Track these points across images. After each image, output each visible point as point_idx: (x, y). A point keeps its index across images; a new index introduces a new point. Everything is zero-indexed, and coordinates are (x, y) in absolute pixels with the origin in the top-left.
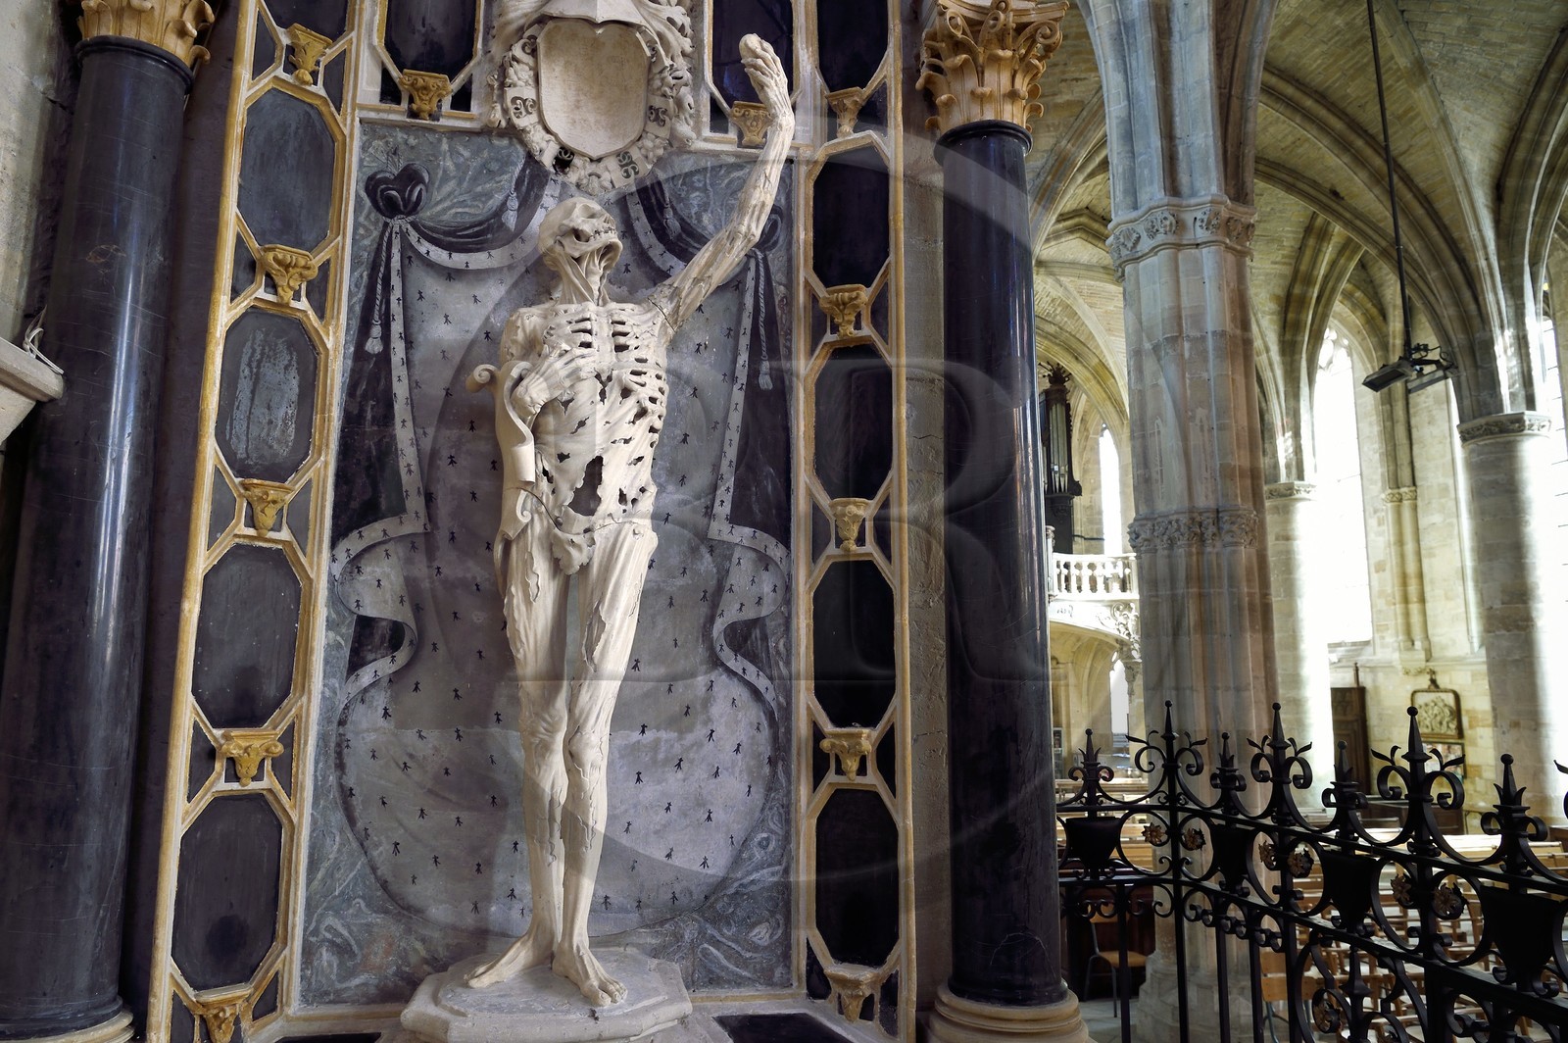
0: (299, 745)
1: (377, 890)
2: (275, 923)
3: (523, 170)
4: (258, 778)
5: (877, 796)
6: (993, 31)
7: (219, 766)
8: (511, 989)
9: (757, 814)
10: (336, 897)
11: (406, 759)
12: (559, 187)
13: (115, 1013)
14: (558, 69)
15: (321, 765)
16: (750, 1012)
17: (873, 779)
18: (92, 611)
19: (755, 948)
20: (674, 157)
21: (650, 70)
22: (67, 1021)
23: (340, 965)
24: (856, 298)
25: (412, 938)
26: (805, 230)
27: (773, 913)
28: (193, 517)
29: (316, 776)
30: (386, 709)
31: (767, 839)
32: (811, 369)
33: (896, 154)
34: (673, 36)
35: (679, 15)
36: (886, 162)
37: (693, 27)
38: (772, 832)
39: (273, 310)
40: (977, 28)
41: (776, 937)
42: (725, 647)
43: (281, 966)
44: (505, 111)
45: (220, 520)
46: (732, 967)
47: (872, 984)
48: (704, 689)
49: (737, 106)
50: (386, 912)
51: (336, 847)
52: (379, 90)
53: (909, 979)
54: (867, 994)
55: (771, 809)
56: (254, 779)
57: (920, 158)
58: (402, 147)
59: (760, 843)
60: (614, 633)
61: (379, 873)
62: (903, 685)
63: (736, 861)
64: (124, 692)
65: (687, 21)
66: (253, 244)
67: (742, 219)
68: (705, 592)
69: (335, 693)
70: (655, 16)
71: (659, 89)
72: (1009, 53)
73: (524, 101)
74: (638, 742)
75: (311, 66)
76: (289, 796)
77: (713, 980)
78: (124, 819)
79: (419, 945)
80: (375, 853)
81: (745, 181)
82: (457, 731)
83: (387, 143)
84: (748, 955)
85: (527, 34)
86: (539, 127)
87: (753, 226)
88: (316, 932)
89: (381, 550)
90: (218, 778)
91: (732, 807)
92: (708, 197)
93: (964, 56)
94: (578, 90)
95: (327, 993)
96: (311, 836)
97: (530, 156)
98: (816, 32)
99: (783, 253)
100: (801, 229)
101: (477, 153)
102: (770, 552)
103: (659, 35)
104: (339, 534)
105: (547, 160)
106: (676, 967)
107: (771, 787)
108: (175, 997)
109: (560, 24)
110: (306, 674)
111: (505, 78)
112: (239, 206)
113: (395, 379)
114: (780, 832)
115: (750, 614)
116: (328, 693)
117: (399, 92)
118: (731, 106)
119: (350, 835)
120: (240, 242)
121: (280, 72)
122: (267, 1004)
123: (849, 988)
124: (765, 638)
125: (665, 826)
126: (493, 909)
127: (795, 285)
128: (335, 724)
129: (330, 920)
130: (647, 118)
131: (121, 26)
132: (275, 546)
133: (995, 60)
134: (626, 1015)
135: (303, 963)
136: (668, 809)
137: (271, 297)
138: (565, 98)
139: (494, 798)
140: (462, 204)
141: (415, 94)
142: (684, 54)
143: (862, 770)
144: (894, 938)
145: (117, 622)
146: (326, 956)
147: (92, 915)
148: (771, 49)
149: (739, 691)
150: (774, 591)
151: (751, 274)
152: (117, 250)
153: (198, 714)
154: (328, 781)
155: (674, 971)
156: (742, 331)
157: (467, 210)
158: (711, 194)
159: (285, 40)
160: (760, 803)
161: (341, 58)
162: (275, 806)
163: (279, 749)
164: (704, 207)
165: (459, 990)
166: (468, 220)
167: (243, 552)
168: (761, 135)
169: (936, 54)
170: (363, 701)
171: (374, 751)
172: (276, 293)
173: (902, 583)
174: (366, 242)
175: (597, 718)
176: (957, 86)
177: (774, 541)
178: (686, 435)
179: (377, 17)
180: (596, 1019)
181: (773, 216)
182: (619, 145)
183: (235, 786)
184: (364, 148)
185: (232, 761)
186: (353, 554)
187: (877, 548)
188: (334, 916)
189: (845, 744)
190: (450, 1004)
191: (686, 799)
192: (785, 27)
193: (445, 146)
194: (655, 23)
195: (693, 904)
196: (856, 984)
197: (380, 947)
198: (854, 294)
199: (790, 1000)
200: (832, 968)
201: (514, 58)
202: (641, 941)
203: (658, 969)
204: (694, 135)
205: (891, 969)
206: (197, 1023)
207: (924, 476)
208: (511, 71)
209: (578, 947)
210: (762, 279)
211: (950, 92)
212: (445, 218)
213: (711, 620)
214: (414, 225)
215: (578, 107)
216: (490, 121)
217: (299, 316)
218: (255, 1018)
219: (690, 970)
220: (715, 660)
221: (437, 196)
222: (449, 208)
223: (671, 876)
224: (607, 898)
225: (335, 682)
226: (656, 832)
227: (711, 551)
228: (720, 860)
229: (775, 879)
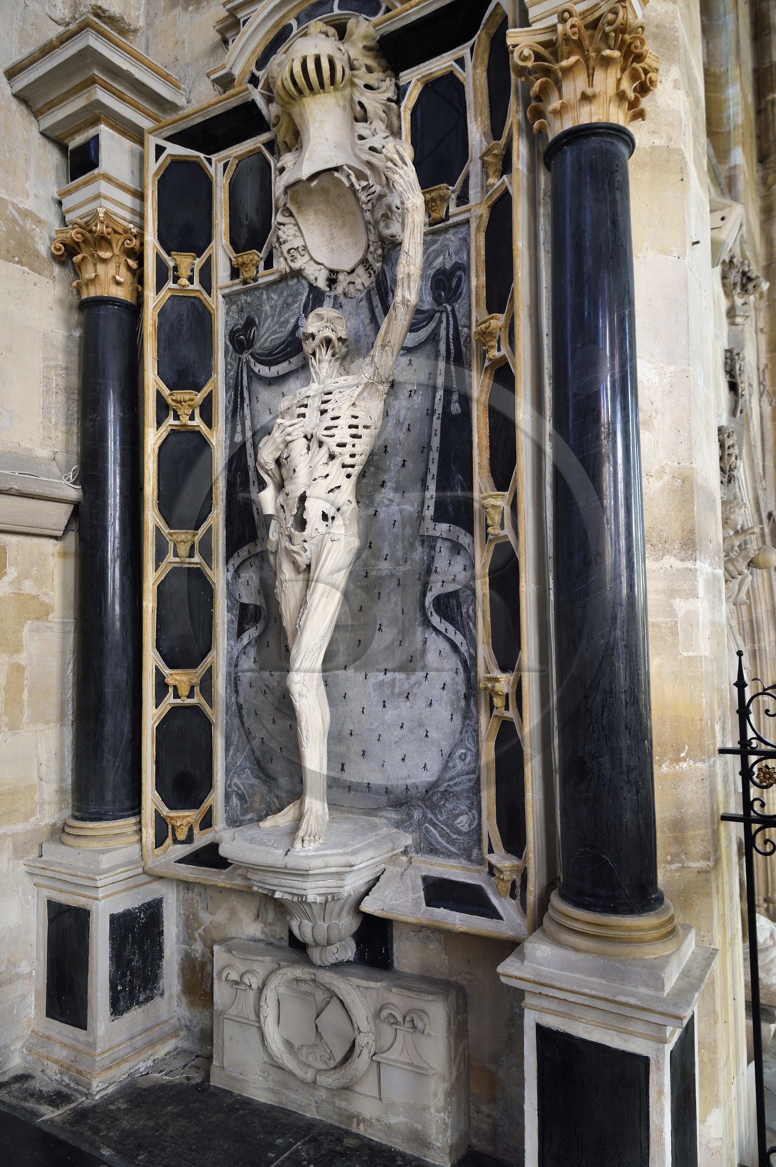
0: (215, 680)
1: (256, 765)
2: (211, 778)
3: (308, 296)
4: (191, 695)
5: (514, 727)
7: (170, 690)
9: (458, 735)
10: (238, 767)
11: (265, 688)
12: (332, 299)
14: (311, 218)
15: (228, 690)
16: (445, 877)
17: (512, 712)
19: (459, 832)
23: (241, 805)
25: (272, 796)
27: (469, 809)
30: (254, 658)
31: (465, 754)
38: (468, 749)
39: (183, 429)
41: (473, 827)
42: (434, 613)
43: (213, 803)
44: (286, 261)
45: (160, 555)
46: (445, 843)
48: (421, 644)
50: (259, 778)
51: (236, 738)
52: (229, 273)
54: (512, 879)
55: (467, 732)
56: (188, 697)
58: (245, 305)
59: (460, 756)
61: (256, 754)
63: (445, 768)
68: (420, 574)
69: (232, 648)
73: (297, 249)
74: (383, 680)
75: (187, 273)
76: (211, 707)
77: (433, 851)
78: (128, 716)
79: (275, 800)
80: (254, 743)
83: (237, 305)
84: (455, 836)
86: (312, 263)
88: (230, 786)
89: (247, 563)
90: (170, 697)
91: (443, 729)
95: (236, 821)
97: (311, 285)
101: (280, 295)
102: (461, 541)
104: (229, 556)
105: (322, 284)
106: (408, 836)
107: (466, 716)
108: (156, 810)
112: (158, 372)
113: (248, 456)
114: (474, 750)
115: (450, 588)
116: (228, 648)
117: (237, 271)
119: (242, 732)
120: (159, 395)
121: (171, 285)
122: (206, 823)
124: (459, 606)
125: (400, 739)
128: (233, 667)
129: (236, 780)
135: (224, 802)
136: (402, 727)
137: (177, 423)
138: (323, 235)
140: (275, 332)
146: (235, 801)
147: (111, 764)
149: (445, 646)
150: (465, 569)
151: (443, 325)
153: (157, 659)
154: (231, 701)
155: (405, 838)
156: (439, 372)
157: (277, 336)
159: (171, 264)
160: (459, 728)
161: (208, 261)
162: (205, 713)
163: (201, 682)
166: (278, 342)
167: (176, 571)
170: (244, 653)
171: (250, 683)
172: (179, 420)
174: (232, 373)
177: (463, 531)
178: (404, 461)
179: (223, 225)
182: (360, 256)
183: (179, 701)
184: (226, 314)
185: (175, 687)
186: (236, 566)
187: (511, 531)
188: (237, 778)
191: (413, 720)
192: (461, 111)
193: (265, 297)
195: (418, 795)
196: (505, 871)
197: (257, 799)
199: (476, 874)
202: (389, 816)
205: (524, 863)
206: (169, 827)
210: (451, 326)
212: (267, 345)
213: (424, 594)
214: (252, 355)
215: (332, 239)
216: (282, 270)
217: (197, 429)
218: (201, 829)
219: (418, 840)
220: (427, 623)
221: (262, 332)
222: (268, 338)
223: (405, 774)
224: (369, 784)
225: (232, 643)
226: (396, 743)
227: (423, 544)
228: (435, 767)
229: (471, 784)
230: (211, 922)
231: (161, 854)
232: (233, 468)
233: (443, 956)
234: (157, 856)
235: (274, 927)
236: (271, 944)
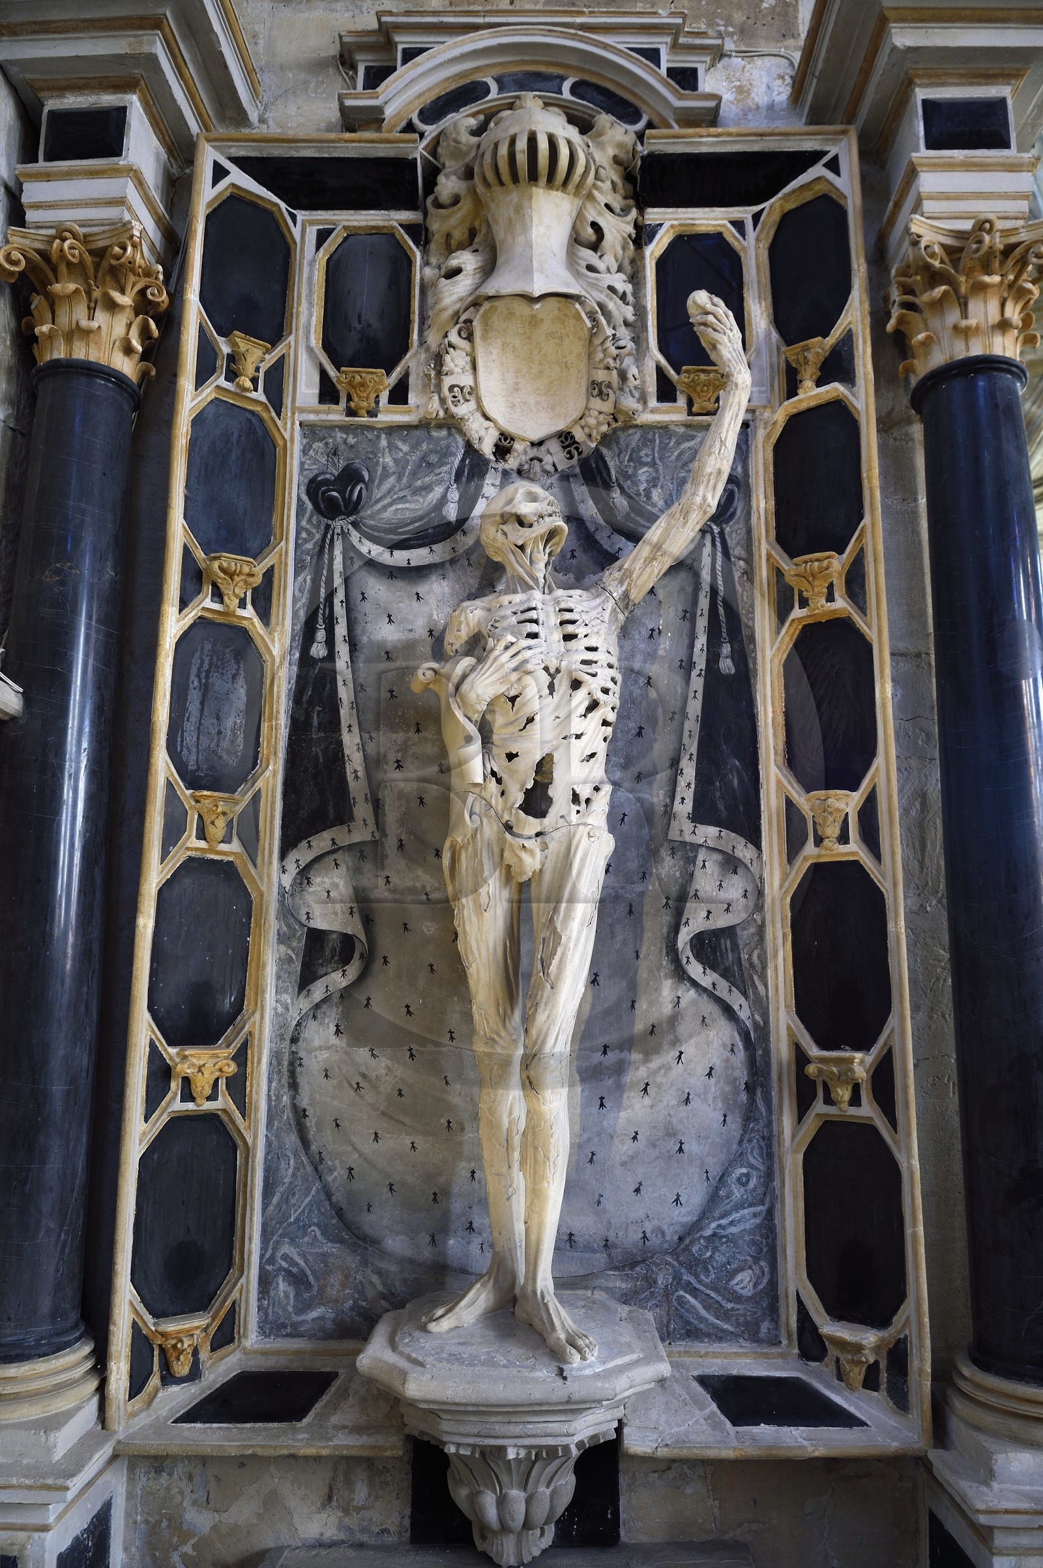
0: (252, 1063)
1: (332, 1218)
2: (232, 1250)
3: (463, 460)
4: (212, 1097)
5: (874, 1130)
6: (977, 255)
7: (175, 1085)
8: (472, 1336)
9: (735, 1146)
10: (291, 1224)
11: (359, 1079)
12: (499, 475)
13: (77, 1340)
14: (495, 351)
15: (274, 1084)
16: (735, 1372)
17: (868, 1110)
18: (51, 929)
19: (737, 1298)
20: (619, 433)
21: (591, 341)
22: (31, 1347)
23: (298, 1295)
24: (827, 568)
25: (369, 1271)
26: (766, 497)
27: (756, 1260)
28: (147, 830)
29: (269, 1096)
30: (337, 1026)
31: (747, 1175)
32: (779, 649)
33: (867, 405)
34: (613, 305)
35: (620, 283)
36: (856, 416)
37: (636, 294)
38: (752, 1167)
39: (220, 619)
40: (956, 256)
41: (760, 1287)
42: (692, 959)
43: (238, 1295)
44: (443, 401)
45: (172, 834)
46: (712, 1319)
47: (877, 1349)
48: (670, 1006)
49: (686, 371)
50: (342, 1241)
51: (290, 1171)
52: (317, 391)
53: (921, 1346)
54: (872, 1361)
55: (750, 1141)
56: (209, 1099)
57: (893, 409)
58: (342, 447)
59: (739, 1179)
60: (571, 945)
61: (334, 1199)
62: (902, 1003)
63: (713, 1199)
64: (82, 1009)
65: (628, 288)
66: (199, 554)
67: (697, 490)
68: (668, 899)
69: (288, 1009)
70: (594, 286)
71: (601, 361)
72: (996, 279)
73: (462, 389)
74: (600, 1063)
75: (250, 371)
76: (244, 1116)
77: (692, 1333)
78: (84, 1140)
79: (375, 1279)
80: (330, 1179)
81: (696, 452)
82: (410, 1049)
83: (327, 444)
84: (729, 1306)
85: (462, 319)
86: (478, 415)
87: (709, 496)
88: (271, 1261)
89: (329, 860)
90: (174, 1098)
91: (707, 1138)
92: (657, 471)
93: (944, 288)
94: (518, 371)
95: (284, 1326)
96: (266, 1159)
97: (469, 445)
98: (769, 285)
99: (741, 525)
100: (762, 497)
101: (415, 447)
102: (739, 853)
103: (600, 305)
104: (287, 846)
105: (487, 448)
106: (650, 1316)
107: (749, 1115)
108: (135, 1325)
109: (497, 303)
110: (259, 991)
111: (442, 365)
112: (185, 517)
113: (340, 683)
114: (761, 1167)
115: (721, 921)
116: (280, 1010)
117: (337, 392)
118: (678, 372)
119: (304, 1159)
120: (187, 553)
121: (222, 382)
122: (225, 1336)
123: (849, 1352)
124: (737, 950)
125: (632, 1158)
126: (451, 1242)
127: (756, 557)
128: (288, 1042)
129: (286, 1249)
130: (589, 395)
131: (71, 348)
132: (226, 858)
133: (981, 288)
134: (597, 1376)
135: (260, 1293)
136: (635, 1138)
137: (217, 606)
138: (504, 380)
139: (449, 1122)
140: (402, 499)
141: (352, 392)
142: (626, 323)
143: (855, 1101)
144: (900, 1296)
145: (76, 939)
146: (282, 1286)
147: (53, 1239)
148: (722, 304)
149: (709, 1008)
150: (745, 896)
151: (707, 550)
152: (71, 568)
153: (153, 1032)
154: (281, 1102)
155: (647, 1321)
156: (699, 612)
158: (661, 468)
159: (225, 349)
160: (737, 1135)
161: (280, 364)
162: (230, 1127)
163: (231, 1068)
164: (653, 482)
165: (417, 1334)
166: (408, 515)
167: (195, 865)
168: (713, 400)
169: (908, 290)
170: (315, 1017)
171: (326, 1071)
172: (222, 602)
173: (895, 885)
174: (309, 546)
175: (556, 1039)
176: (935, 323)
177: (743, 841)
178: (641, 728)
179: (314, 318)
180: (565, 1378)
181: (730, 486)
182: (560, 426)
183: (190, 1106)
184: (305, 452)
185: (186, 1081)
186: (302, 864)
187: (864, 847)
188: (290, 1244)
189: (835, 1070)
190: (407, 1350)
191: (655, 1127)
192: (734, 284)
193: (384, 442)
194: (595, 294)
195: (666, 1246)
196: (858, 1348)
197: (335, 1279)
198: (825, 563)
199: (780, 1361)
200: (830, 1328)
201: (451, 345)
202: (611, 1285)
203: (630, 1318)
204: (640, 407)
205: (899, 1332)
206: (156, 1352)
207: (913, 763)
208: (447, 358)
209: (542, 1293)
210: (720, 555)
211: (927, 330)
212: (387, 515)
213: (675, 929)
214: (355, 525)
215: (517, 390)
216: (427, 412)
217: (245, 624)
218: (213, 1350)
219: (665, 1320)
220: (680, 974)
221: (377, 494)
222: (390, 505)
223: (641, 1213)
224: (571, 1235)
225: (286, 997)
226: (623, 1164)
227: (673, 853)
228: (695, 1197)
229: (758, 1221)
230: (214, 1528)
231: (142, 1410)
232: (305, 699)
233: (710, 1502)
234: (134, 1415)
235: (366, 1514)
236: (361, 1546)
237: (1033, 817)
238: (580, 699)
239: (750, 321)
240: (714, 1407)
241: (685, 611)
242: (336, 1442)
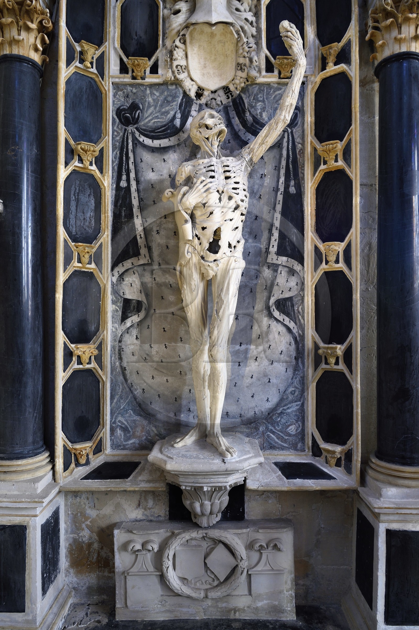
0: (104, 350)
1: (137, 407)
2: (99, 419)
3: (182, 99)
4: (89, 363)
5: (343, 374)
6: (407, 4)
7: (75, 359)
8: (190, 448)
9: (290, 380)
10: (121, 409)
11: (146, 356)
12: (198, 106)
13: (43, 451)
14: (196, 49)
15: (113, 358)
16: (288, 461)
17: (342, 367)
18: (22, 299)
19: (289, 435)
20: (249, 87)
21: (237, 44)
22: (26, 454)
23: (125, 435)
24: (335, 148)
25: (151, 426)
26: (311, 116)
27: (297, 421)
28: (57, 259)
29: (111, 362)
30: (137, 336)
31: (295, 391)
32: (314, 183)
33: (356, 74)
34: (247, 27)
35: (251, 17)
36: (351, 79)
37: (257, 22)
38: (296, 388)
39: (82, 171)
40: (398, 4)
41: (298, 431)
42: (275, 310)
43: (102, 435)
44: (173, 72)
45: (68, 261)
46: (280, 442)
47: (341, 453)
48: (266, 328)
49: (278, 58)
50: (141, 415)
51: (120, 390)
52: (119, 68)
53: (358, 452)
54: (339, 457)
55: (295, 378)
56: (88, 364)
57: (367, 76)
58: (130, 94)
59: (291, 392)
60: (227, 305)
61: (137, 401)
62: (357, 326)
63: (281, 400)
64: (37, 330)
65: (254, 19)
66: (72, 142)
67: (282, 113)
68: (266, 286)
69: (117, 330)
70: (239, 18)
71: (241, 54)
72: (415, 15)
73: (181, 67)
74: (239, 350)
75: (90, 59)
76: (102, 370)
77: (272, 447)
78: (41, 379)
79: (154, 429)
80: (136, 393)
81: (282, 96)
82: (165, 345)
83: (124, 92)
84: (286, 438)
85: (181, 34)
86: (188, 79)
87: (287, 115)
88: (115, 423)
89: (131, 271)
90: (74, 363)
91: (279, 377)
92: (265, 104)
93: (391, 19)
94: (205, 59)
95: (120, 446)
96: (111, 386)
97: (185, 93)
98: (315, 18)
99: (300, 128)
100: (309, 116)
101: (162, 93)
102: (295, 268)
103: (242, 28)
104: (114, 265)
105: (192, 94)
106: (257, 441)
107: (296, 369)
108: (64, 446)
109: (196, 27)
110: (105, 323)
111: (172, 56)
112: (65, 126)
113: (133, 198)
114: (300, 388)
115: (287, 295)
116: (114, 330)
117: (127, 68)
118: (275, 59)
119: (126, 386)
120: (67, 142)
121: (77, 64)
122: (98, 449)
123: (330, 454)
124: (293, 306)
125: (251, 384)
126: (182, 415)
127: (306, 143)
128: (118, 342)
129: (120, 418)
130: (236, 69)
131: (12, 49)
132: (90, 271)
133: (407, 20)
134: (237, 462)
135: (110, 434)
136: (252, 377)
137: (80, 165)
138: (199, 63)
139: (181, 372)
140: (157, 117)
141: (134, 68)
142: (253, 36)
143: (337, 363)
144: (350, 434)
145: (32, 303)
146: (119, 432)
147: (31, 415)
148: (294, 27)
149: (281, 329)
150: (297, 285)
151: (285, 140)
152: (18, 148)
153: (65, 338)
154: (116, 364)
155: (256, 443)
156: (281, 167)
157: (159, 120)
158: (267, 103)
159: (78, 49)
160: (291, 376)
161: (103, 54)
162: (97, 374)
163: (96, 352)
164: (263, 109)
165: (170, 448)
166: (159, 124)
167: (77, 273)
168: (290, 72)
169: (376, 21)
170: (128, 333)
171: (133, 353)
172: (82, 163)
173: (357, 280)
174: (118, 138)
175: (222, 340)
176: (387, 36)
177: (296, 263)
178: (257, 217)
179: (116, 34)
180: (225, 463)
181: (296, 111)
182: (224, 84)
183: (81, 366)
184: (114, 96)
185: (79, 357)
186: (120, 273)
187: (345, 265)
188: (121, 417)
189: (329, 351)
190: (166, 454)
191: (260, 373)
192: (300, 17)
193: (148, 92)
194: (239, 22)
195: (263, 416)
196: (334, 452)
197: (139, 429)
198: (335, 145)
199: (305, 457)
200: (323, 445)
201: (176, 46)
202: (242, 430)
203: (249, 442)
204: (258, 75)
205: (349, 447)
206: (73, 455)
207: (367, 231)
208: (175, 52)
209: (216, 433)
210: (291, 141)
211: (383, 39)
212: (150, 124)
213: (269, 298)
214: (137, 129)
215: (205, 67)
216: (166, 77)
217: (93, 172)
218: (94, 454)
219: (262, 443)
220: (270, 315)
221: (146, 115)
222: (151, 120)
223: (254, 405)
224: (227, 413)
225: (116, 325)
226: (247, 387)
227: (269, 268)
228: (274, 400)
229: (298, 407)
230: (97, 515)
231: (69, 476)
232: (119, 204)
233: (278, 505)
234: (66, 477)
235: (153, 510)
236: (151, 521)
237: (413, 253)
238: (232, 204)
239: (307, 35)
240: (280, 473)
241: (276, 167)
242: (141, 486)
